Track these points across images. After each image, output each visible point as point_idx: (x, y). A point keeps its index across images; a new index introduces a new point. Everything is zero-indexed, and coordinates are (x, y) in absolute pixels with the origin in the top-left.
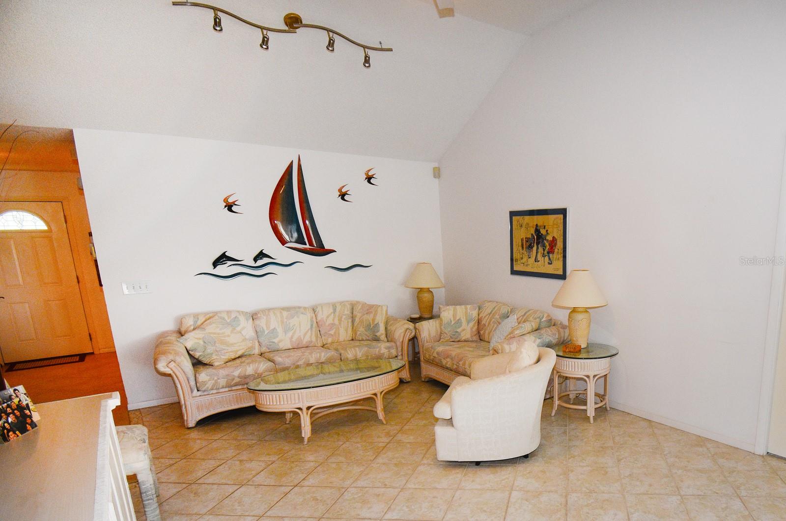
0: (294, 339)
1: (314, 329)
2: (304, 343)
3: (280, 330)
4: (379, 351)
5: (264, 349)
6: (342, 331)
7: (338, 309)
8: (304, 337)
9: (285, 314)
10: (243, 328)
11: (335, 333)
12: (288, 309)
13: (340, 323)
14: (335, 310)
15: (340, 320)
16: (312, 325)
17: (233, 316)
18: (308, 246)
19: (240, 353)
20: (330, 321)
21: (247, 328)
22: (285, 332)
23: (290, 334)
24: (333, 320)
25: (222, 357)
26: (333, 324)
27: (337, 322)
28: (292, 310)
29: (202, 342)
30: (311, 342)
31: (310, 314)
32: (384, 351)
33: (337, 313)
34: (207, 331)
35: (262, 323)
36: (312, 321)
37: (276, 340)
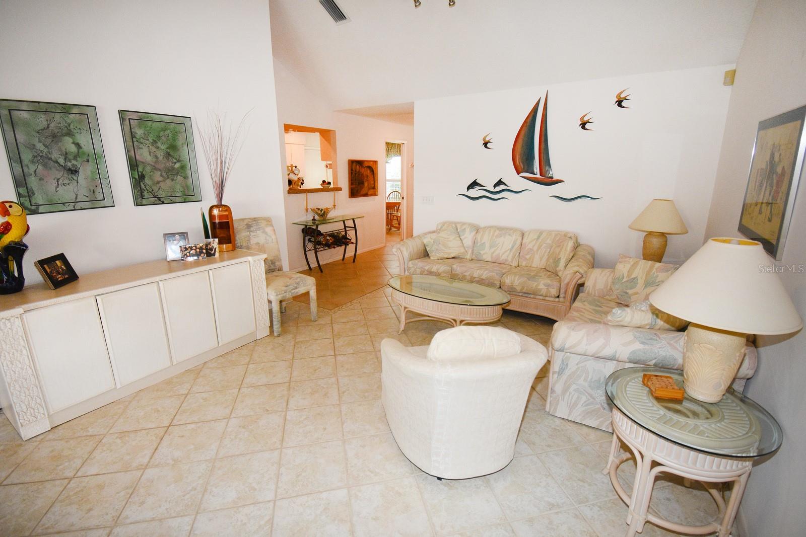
0: (494, 255)
1: (514, 250)
2: (501, 259)
3: (487, 245)
4: (536, 286)
5: (474, 257)
6: (537, 258)
7: (542, 237)
8: (503, 254)
9: (497, 232)
10: (466, 238)
11: (530, 258)
12: (500, 229)
13: (538, 250)
14: (539, 237)
15: (539, 248)
16: (513, 247)
17: (464, 227)
18: (538, 176)
19: (453, 255)
20: (530, 246)
21: (468, 239)
22: (491, 247)
23: (493, 250)
24: (533, 246)
25: (437, 255)
26: (531, 249)
27: (535, 248)
28: (503, 230)
29: (432, 241)
30: (507, 260)
31: (517, 237)
32: (541, 286)
33: (540, 240)
34: (440, 235)
35: (479, 236)
36: (515, 243)
37: (482, 252)
